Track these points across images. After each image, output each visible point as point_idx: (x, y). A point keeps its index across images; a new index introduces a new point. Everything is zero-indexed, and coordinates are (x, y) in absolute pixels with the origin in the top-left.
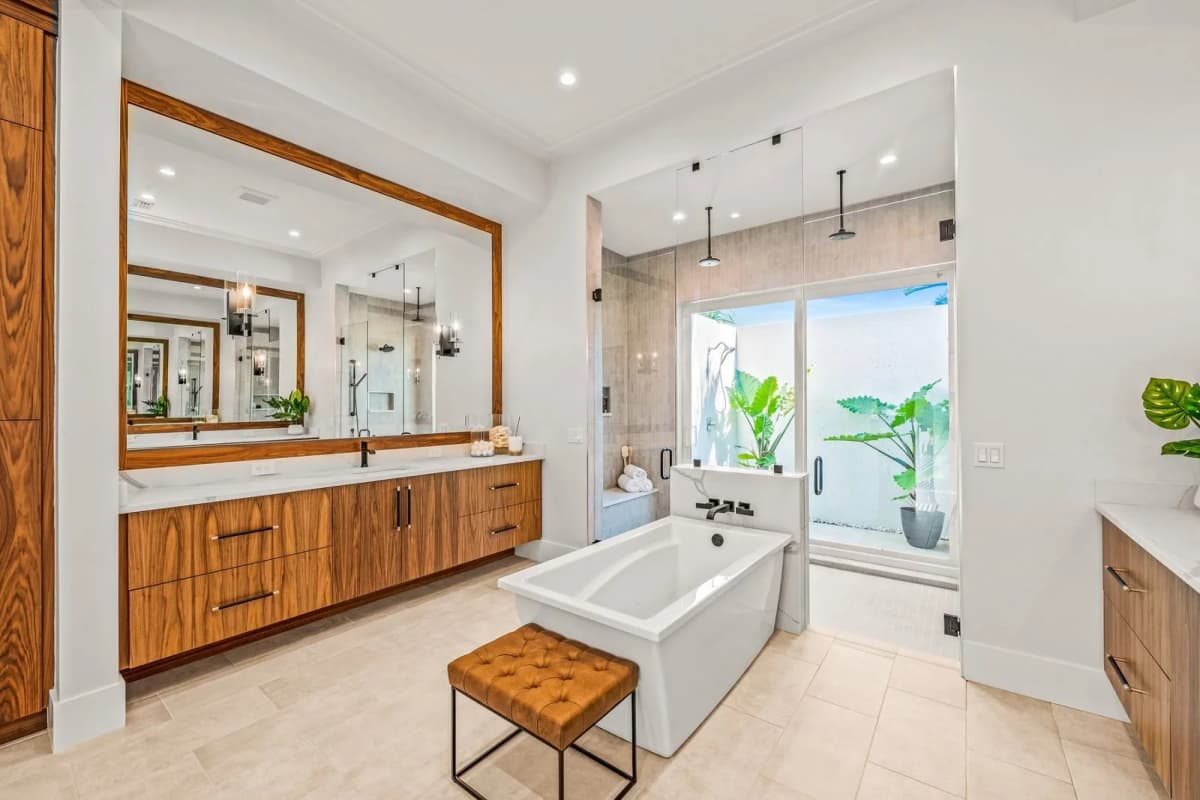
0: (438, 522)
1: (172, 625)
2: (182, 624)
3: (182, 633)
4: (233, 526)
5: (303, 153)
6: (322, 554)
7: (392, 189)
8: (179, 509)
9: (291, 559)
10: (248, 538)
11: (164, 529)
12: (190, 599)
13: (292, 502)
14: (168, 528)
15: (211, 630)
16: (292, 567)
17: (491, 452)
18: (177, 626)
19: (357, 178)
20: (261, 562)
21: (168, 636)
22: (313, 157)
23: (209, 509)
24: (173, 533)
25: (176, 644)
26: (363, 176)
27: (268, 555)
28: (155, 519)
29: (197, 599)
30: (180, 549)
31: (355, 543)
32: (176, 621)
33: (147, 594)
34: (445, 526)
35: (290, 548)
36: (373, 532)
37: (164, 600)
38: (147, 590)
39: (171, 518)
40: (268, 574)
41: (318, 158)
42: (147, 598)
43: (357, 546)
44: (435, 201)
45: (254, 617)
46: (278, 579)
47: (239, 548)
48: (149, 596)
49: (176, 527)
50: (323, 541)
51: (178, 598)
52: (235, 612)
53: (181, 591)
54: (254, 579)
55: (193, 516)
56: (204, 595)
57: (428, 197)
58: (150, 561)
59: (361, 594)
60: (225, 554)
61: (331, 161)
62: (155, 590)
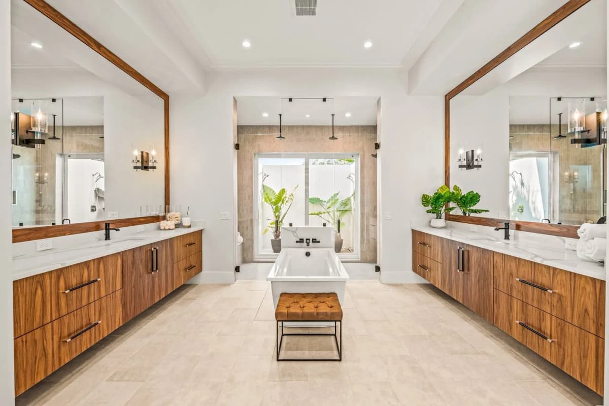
0: (166, 267)
1: (40, 359)
2: (46, 357)
3: (46, 361)
4: (74, 282)
5: (67, 22)
6: (118, 294)
7: (118, 61)
8: (43, 274)
9: (104, 300)
10: (82, 290)
11: (33, 290)
12: (51, 337)
13: (103, 262)
14: (36, 289)
15: (63, 356)
16: (104, 305)
17: (173, 227)
18: (43, 358)
19: (100, 50)
20: (89, 304)
21: (38, 367)
22: (74, 27)
23: (60, 272)
24: (39, 292)
25: (43, 373)
26: (102, 48)
27: (92, 299)
28: (28, 283)
29: (55, 337)
30: (44, 302)
31: (133, 285)
32: (42, 355)
33: (24, 340)
34: (169, 269)
35: (103, 293)
36: (141, 276)
37: (35, 341)
38: (24, 337)
39: (38, 281)
40: (92, 312)
41: (75, 28)
42: (24, 343)
43: (134, 287)
44: (139, 74)
45: (87, 341)
46: (97, 313)
47: (77, 296)
48: (26, 341)
49: (41, 288)
50: (118, 286)
51: (44, 338)
52: (76, 340)
53: (45, 333)
54: (85, 316)
55: (51, 278)
56: (58, 333)
57: (136, 72)
58: (25, 316)
59: (135, 315)
60: (69, 302)
61: (85, 33)
62: (29, 335)
